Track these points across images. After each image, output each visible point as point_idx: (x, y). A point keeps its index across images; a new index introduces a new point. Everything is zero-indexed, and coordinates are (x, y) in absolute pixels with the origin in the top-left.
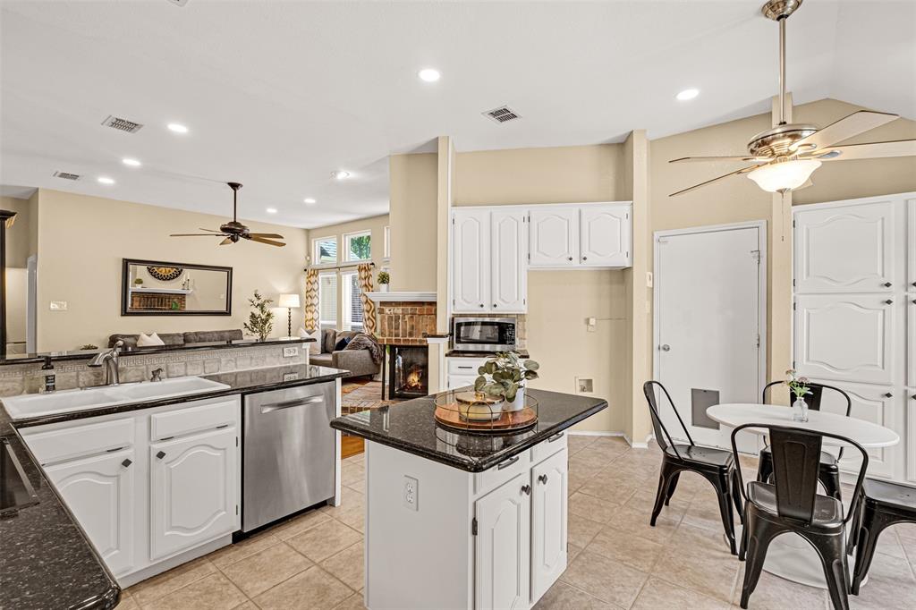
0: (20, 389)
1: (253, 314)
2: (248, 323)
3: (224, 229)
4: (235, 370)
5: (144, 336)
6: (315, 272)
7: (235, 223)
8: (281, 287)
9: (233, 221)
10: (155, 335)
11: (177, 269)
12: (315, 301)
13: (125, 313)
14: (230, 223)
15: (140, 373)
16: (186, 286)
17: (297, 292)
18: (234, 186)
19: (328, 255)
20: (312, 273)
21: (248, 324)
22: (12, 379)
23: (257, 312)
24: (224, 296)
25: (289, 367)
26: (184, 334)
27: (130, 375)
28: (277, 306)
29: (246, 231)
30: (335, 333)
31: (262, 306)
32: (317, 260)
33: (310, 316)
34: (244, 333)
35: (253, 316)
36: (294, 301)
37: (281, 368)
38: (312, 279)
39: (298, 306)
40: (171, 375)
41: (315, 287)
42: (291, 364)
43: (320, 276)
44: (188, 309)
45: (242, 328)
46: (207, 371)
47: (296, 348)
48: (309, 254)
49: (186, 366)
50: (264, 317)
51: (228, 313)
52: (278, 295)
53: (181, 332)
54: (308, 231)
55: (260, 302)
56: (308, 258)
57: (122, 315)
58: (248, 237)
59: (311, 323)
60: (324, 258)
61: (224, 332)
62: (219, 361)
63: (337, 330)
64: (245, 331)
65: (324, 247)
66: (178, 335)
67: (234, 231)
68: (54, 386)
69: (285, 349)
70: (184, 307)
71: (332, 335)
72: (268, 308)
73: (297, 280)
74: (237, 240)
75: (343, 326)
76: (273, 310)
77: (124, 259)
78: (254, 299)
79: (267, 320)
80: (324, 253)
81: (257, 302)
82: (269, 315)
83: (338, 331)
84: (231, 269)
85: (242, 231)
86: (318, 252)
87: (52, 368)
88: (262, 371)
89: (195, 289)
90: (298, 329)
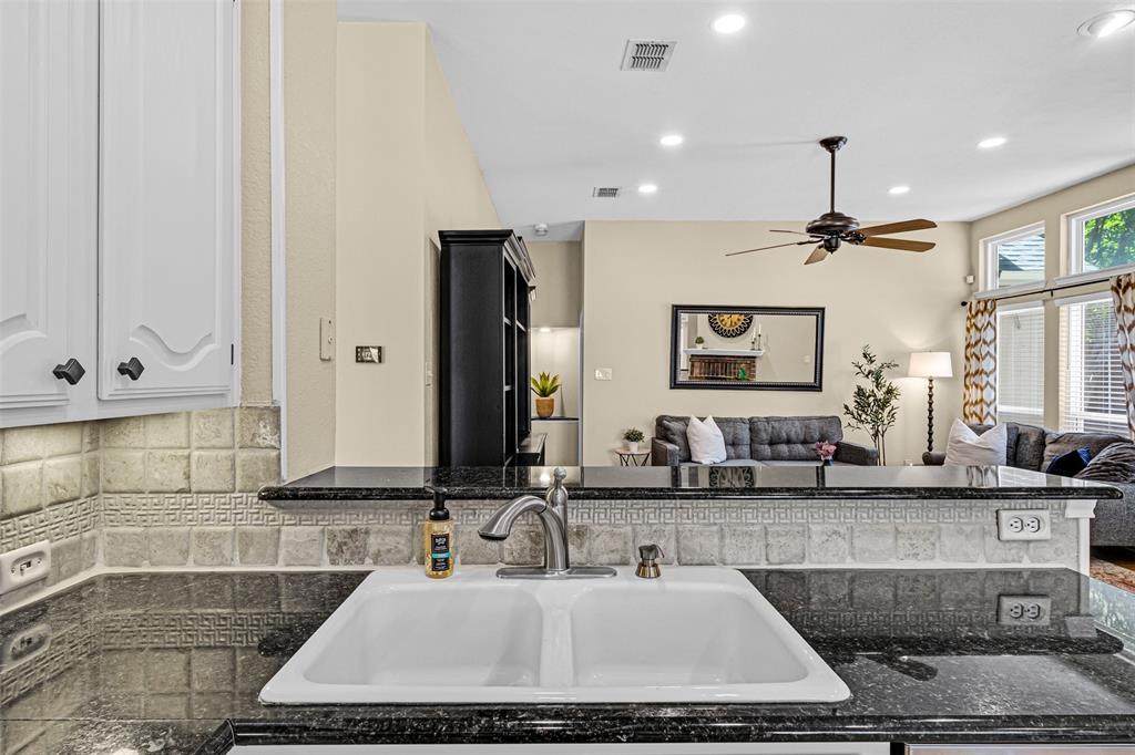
0: (406, 551)
1: (860, 389)
2: (852, 406)
3: (813, 230)
4: (850, 564)
5: (695, 421)
6: (989, 306)
7: (833, 215)
8: (913, 338)
9: (829, 211)
10: (710, 420)
11: (746, 315)
12: (987, 365)
13: (675, 385)
14: (824, 217)
15: (619, 545)
16: (756, 344)
17: (945, 346)
18: (830, 144)
19: (1015, 268)
20: (979, 309)
21: (851, 408)
22: (395, 528)
23: (868, 385)
24: (810, 359)
25: (1017, 573)
26: (750, 420)
27: (599, 547)
28: (906, 375)
29: (853, 227)
30: (1043, 435)
31: (877, 377)
32: (989, 283)
33: (974, 394)
34: (844, 424)
35: (860, 392)
36: (941, 365)
37: (990, 573)
38: (981, 320)
39: (951, 375)
40: (686, 558)
41: (989, 335)
42: (1026, 564)
43: (1000, 313)
44: (758, 379)
45: (841, 414)
46: (774, 557)
47: (1045, 515)
48: (972, 271)
49: (722, 538)
50: (880, 395)
51: (816, 387)
52: (907, 355)
53: (747, 416)
54: (969, 225)
55: (873, 367)
56: (970, 279)
57: (671, 388)
58: (857, 238)
59: (977, 409)
60: (1006, 274)
61: (809, 419)
62: (805, 533)
63: (1047, 430)
64: (846, 420)
65: (1006, 254)
66: (743, 421)
67: (831, 231)
68: (446, 560)
69: (1004, 515)
70: (754, 376)
71: (1033, 439)
72: (888, 379)
73: (944, 324)
74: (837, 247)
75: (1062, 420)
76: (896, 383)
77: (674, 306)
78: (863, 361)
79: (886, 402)
80: (1006, 265)
81: (867, 368)
82: (890, 392)
83: (1052, 432)
84: (823, 309)
85: (846, 226)
86: (992, 266)
87: (446, 517)
88: (930, 575)
89: (768, 349)
90: (951, 422)
